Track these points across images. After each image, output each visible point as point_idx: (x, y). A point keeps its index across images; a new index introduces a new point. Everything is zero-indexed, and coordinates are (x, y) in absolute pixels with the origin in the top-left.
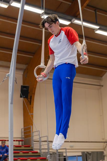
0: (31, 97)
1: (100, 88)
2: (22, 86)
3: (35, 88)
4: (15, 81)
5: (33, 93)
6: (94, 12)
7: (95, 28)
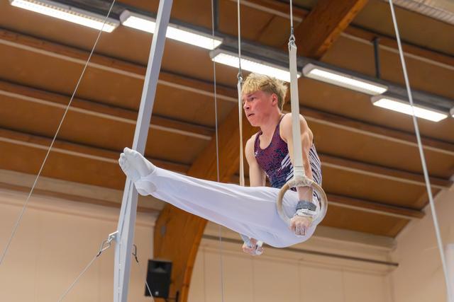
0: (178, 294)
1: (389, 271)
2: (150, 262)
3: (191, 269)
4: (134, 255)
5: (185, 282)
6: (371, 44)
7: (373, 92)
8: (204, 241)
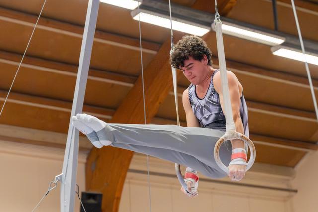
1: (289, 197)
2: (83, 194)
3: (119, 198)
6: (270, 1)
7: (272, 43)
8: (129, 174)
